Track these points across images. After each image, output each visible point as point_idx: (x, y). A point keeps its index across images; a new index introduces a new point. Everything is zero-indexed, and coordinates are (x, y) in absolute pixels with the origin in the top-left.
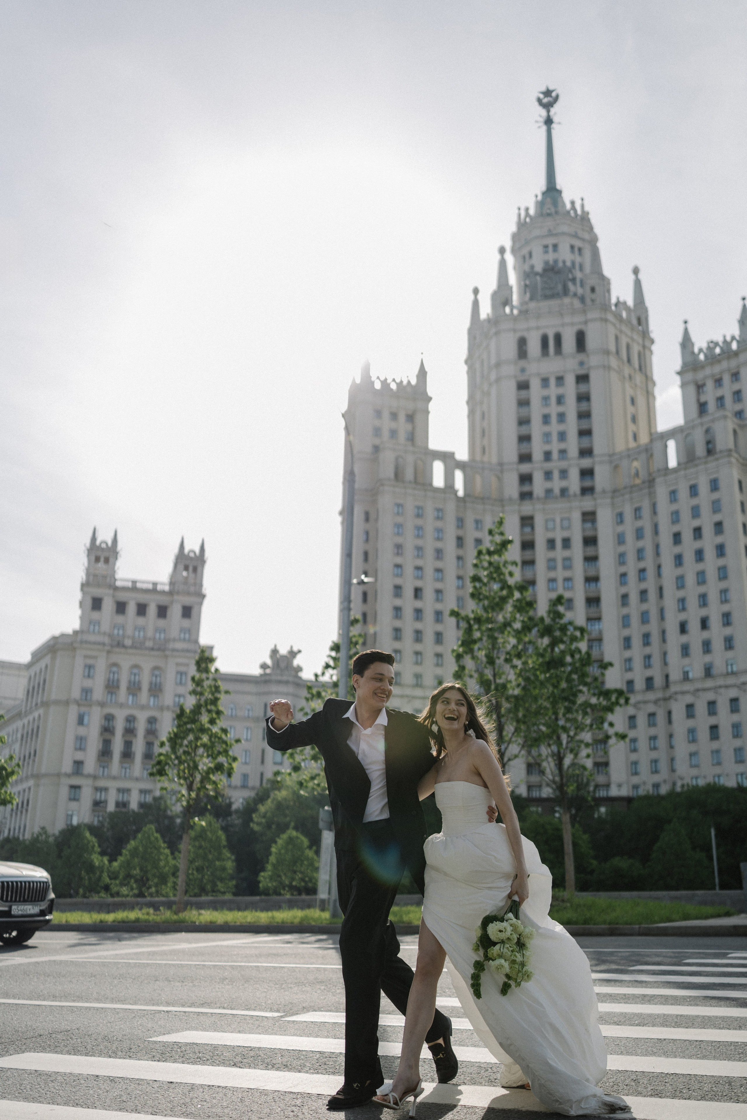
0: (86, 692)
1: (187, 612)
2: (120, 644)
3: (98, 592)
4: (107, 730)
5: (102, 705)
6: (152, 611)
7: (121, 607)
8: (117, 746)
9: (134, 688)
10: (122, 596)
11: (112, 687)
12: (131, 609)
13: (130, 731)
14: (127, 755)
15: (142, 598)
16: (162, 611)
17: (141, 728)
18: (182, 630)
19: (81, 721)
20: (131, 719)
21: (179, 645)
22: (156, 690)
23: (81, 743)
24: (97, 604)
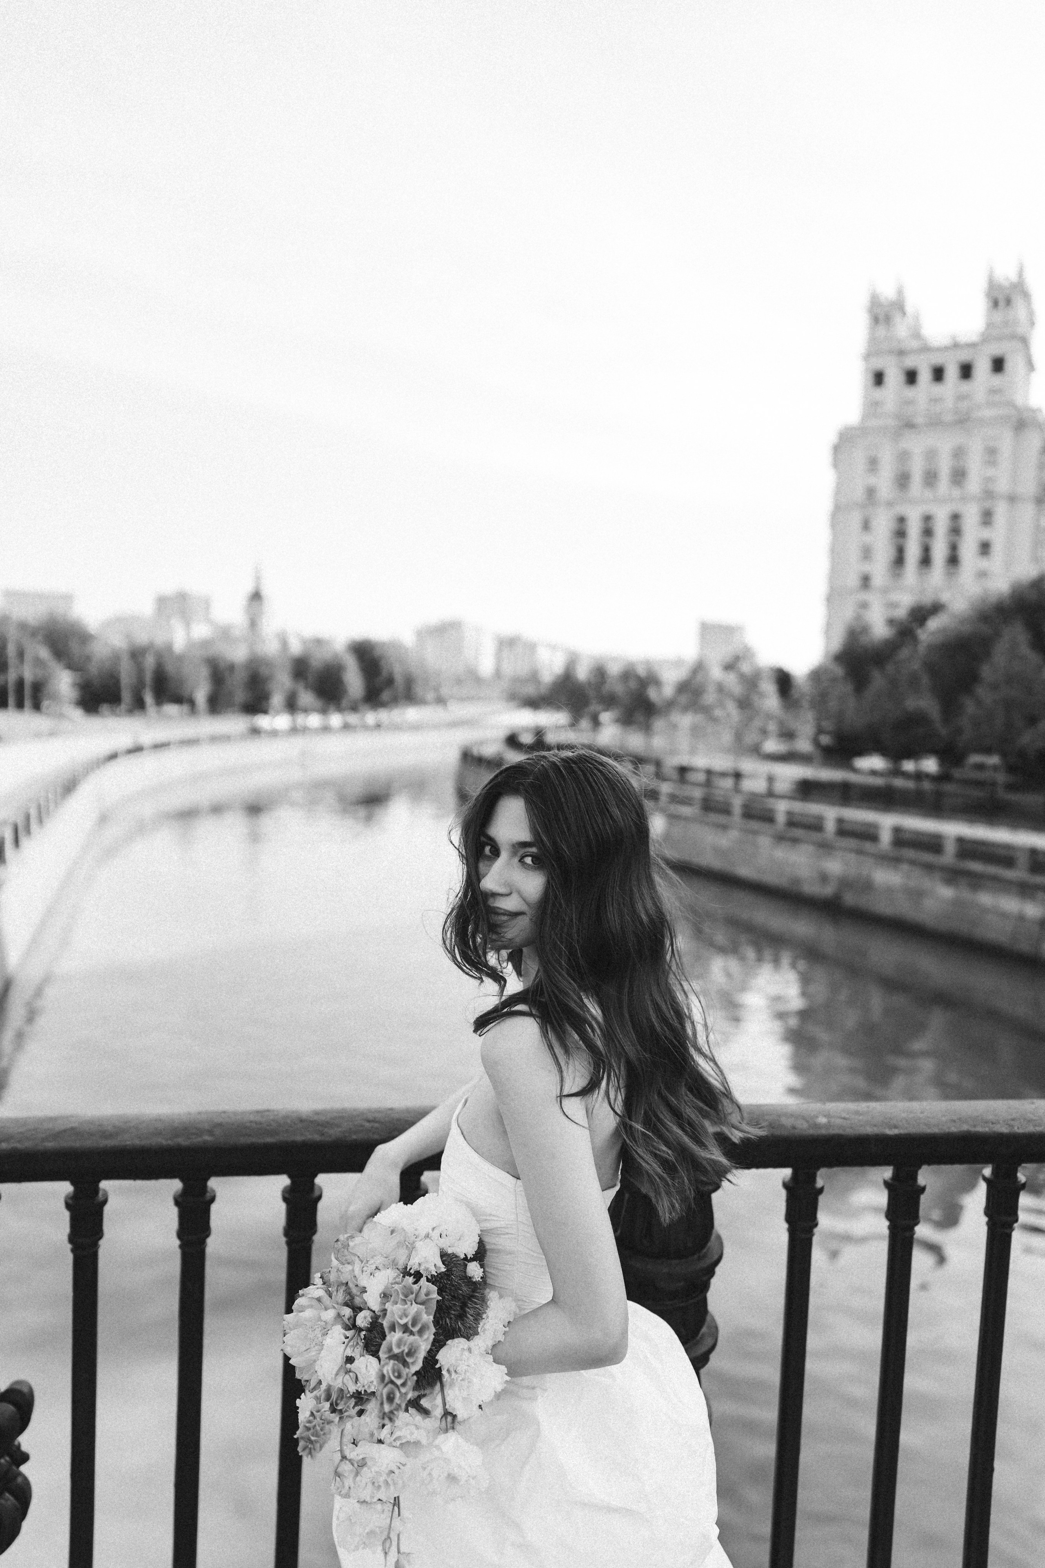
0: (871, 492)
1: (998, 365)
2: (910, 425)
3: (878, 363)
4: (900, 533)
5: (890, 504)
6: (952, 373)
7: (911, 377)
8: (913, 551)
9: (931, 478)
10: (910, 362)
11: (903, 480)
12: (925, 376)
13: (928, 532)
14: (926, 560)
15: (937, 359)
16: (966, 371)
17: (941, 528)
18: (993, 391)
19: (866, 526)
20: (928, 518)
21: (988, 413)
22: (959, 476)
23: (867, 553)
24: (879, 378)
